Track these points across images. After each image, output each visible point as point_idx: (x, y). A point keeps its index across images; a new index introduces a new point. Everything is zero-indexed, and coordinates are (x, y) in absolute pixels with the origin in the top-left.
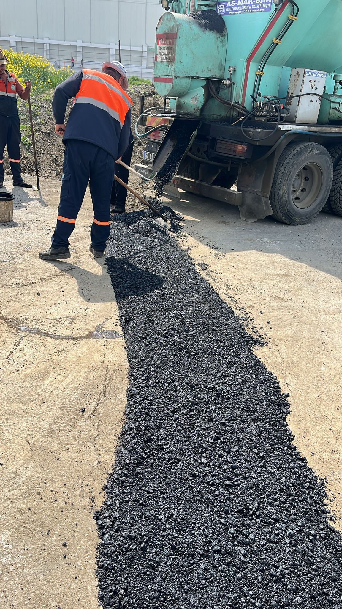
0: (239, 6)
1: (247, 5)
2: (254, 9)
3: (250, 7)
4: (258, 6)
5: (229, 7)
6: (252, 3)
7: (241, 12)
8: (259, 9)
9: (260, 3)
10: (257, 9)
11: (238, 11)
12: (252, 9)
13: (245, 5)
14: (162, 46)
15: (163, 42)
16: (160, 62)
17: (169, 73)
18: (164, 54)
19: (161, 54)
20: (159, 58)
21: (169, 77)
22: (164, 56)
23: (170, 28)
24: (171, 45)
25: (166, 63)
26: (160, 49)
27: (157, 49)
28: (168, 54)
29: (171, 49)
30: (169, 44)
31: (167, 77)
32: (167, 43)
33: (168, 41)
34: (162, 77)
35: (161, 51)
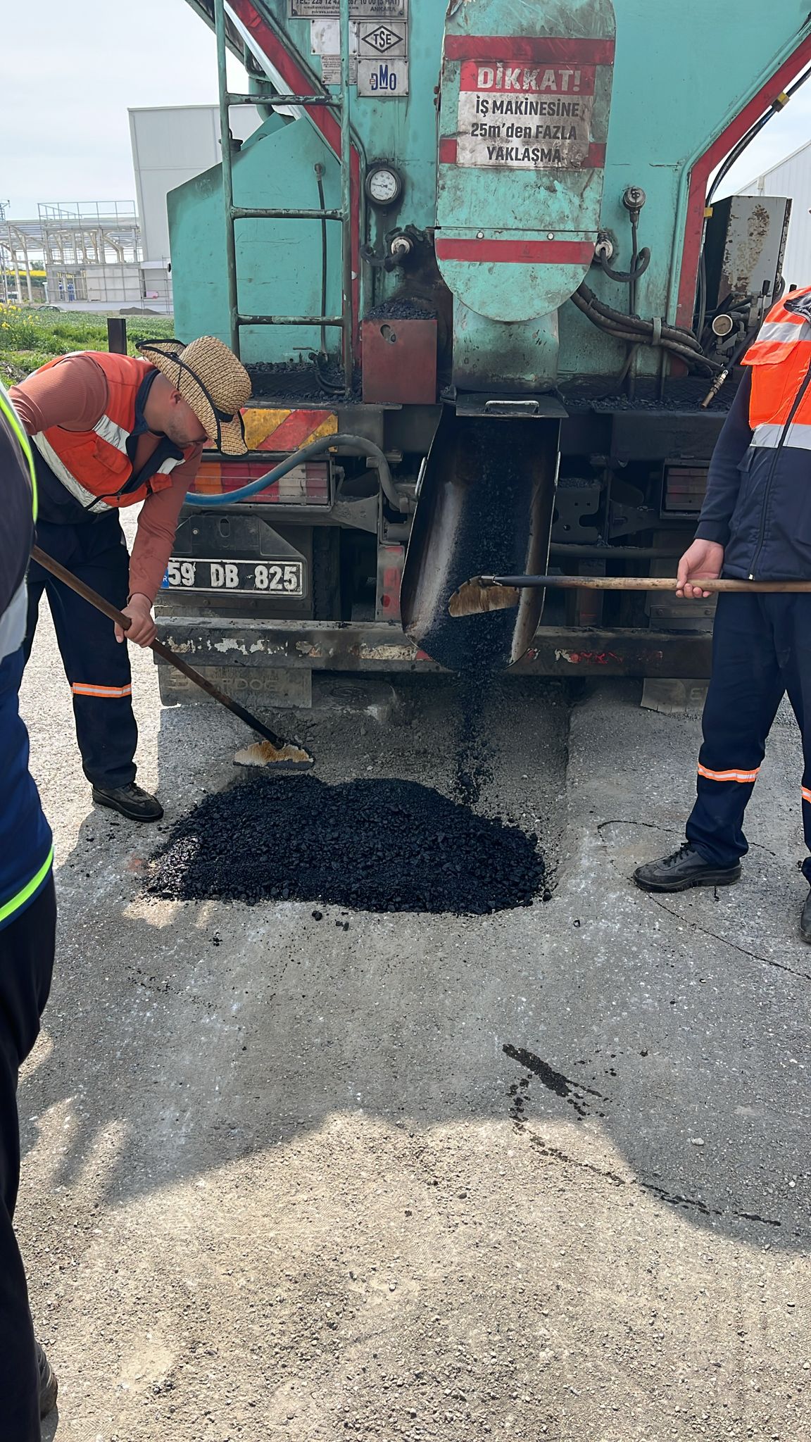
14: (498, 97)
15: (511, 76)
16: (485, 169)
17: (563, 218)
18: (514, 131)
19: (493, 132)
20: (473, 152)
21: (560, 237)
22: (516, 142)
23: (562, 12)
24: (570, 92)
25: (532, 177)
26: (482, 107)
27: (454, 111)
28: (547, 133)
29: (569, 110)
30: (559, 92)
31: (541, 237)
32: (539, 80)
33: (549, 74)
34: (505, 236)
35: (489, 120)
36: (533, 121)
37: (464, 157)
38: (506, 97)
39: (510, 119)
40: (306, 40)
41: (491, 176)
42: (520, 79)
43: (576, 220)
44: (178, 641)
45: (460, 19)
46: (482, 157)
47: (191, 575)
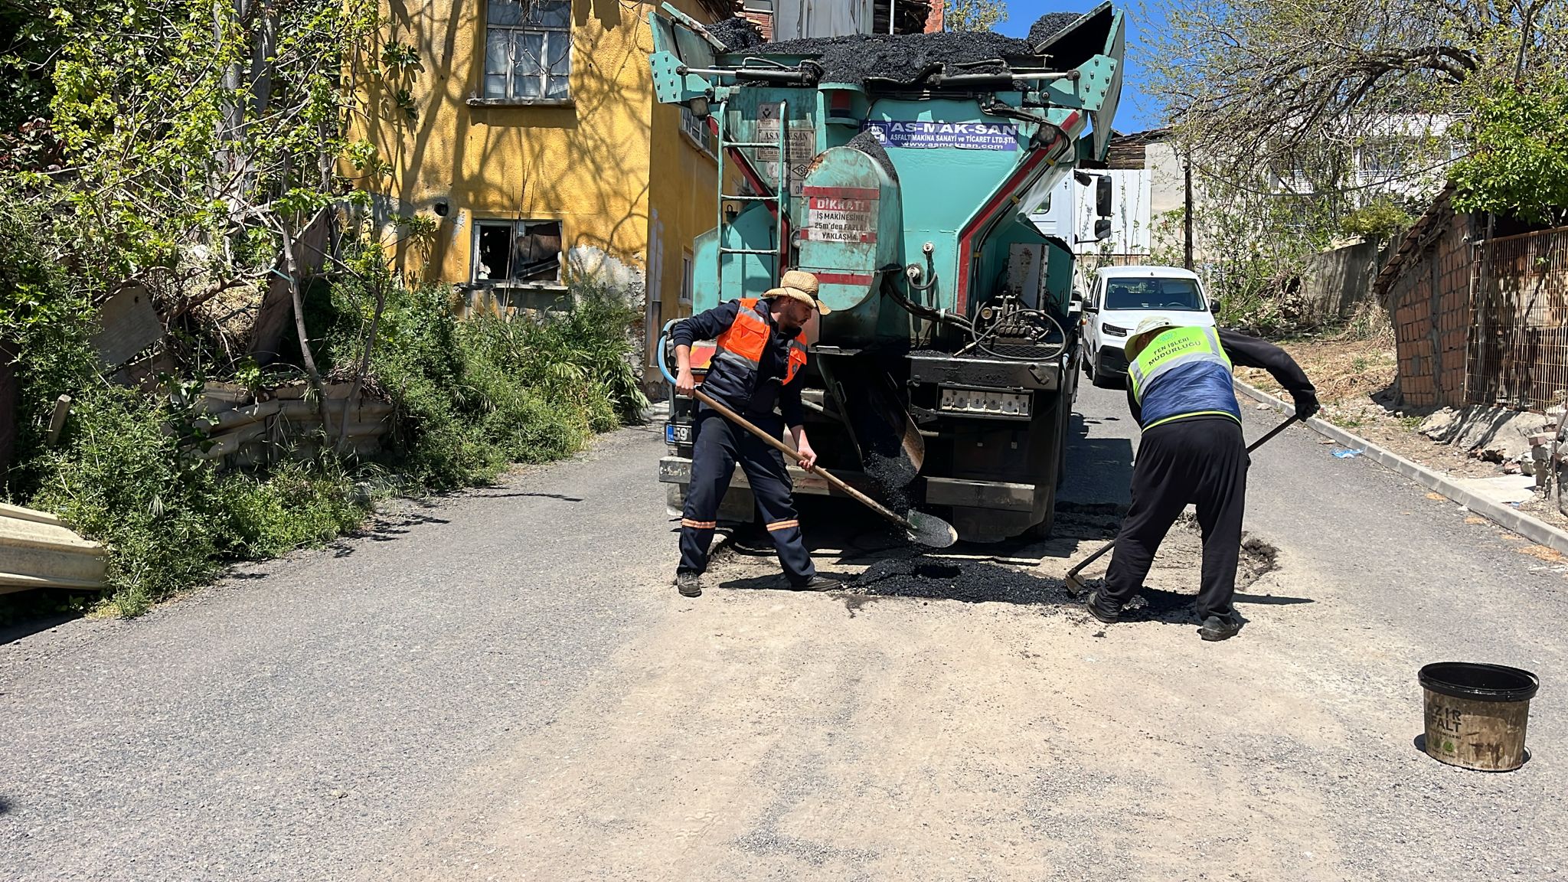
0: (929, 133)
1: (953, 134)
2: (972, 143)
3: (962, 139)
4: (982, 139)
5: (898, 132)
6: (965, 131)
7: (937, 145)
8: (987, 144)
9: (986, 135)
10: (980, 144)
11: (927, 142)
12: (965, 142)
13: (946, 134)
14: (827, 212)
15: (832, 204)
16: (822, 242)
17: (858, 265)
18: (834, 226)
19: (825, 226)
20: (816, 234)
21: (856, 273)
22: (835, 231)
23: (855, 178)
24: (859, 211)
25: (843, 246)
26: (820, 216)
27: (807, 216)
28: (850, 228)
29: (860, 218)
30: (854, 210)
31: (847, 273)
32: (845, 206)
33: (850, 203)
34: (831, 272)
35: (823, 222)
36: (843, 223)
37: (811, 237)
38: (831, 212)
39: (832, 221)
40: (764, 170)
41: (825, 245)
42: (836, 205)
43: (864, 265)
44: (672, 469)
45: (809, 179)
46: (820, 237)
47: (685, 435)
